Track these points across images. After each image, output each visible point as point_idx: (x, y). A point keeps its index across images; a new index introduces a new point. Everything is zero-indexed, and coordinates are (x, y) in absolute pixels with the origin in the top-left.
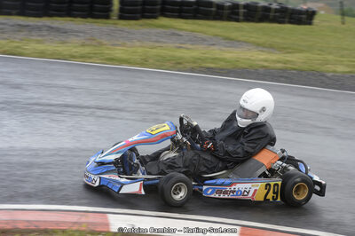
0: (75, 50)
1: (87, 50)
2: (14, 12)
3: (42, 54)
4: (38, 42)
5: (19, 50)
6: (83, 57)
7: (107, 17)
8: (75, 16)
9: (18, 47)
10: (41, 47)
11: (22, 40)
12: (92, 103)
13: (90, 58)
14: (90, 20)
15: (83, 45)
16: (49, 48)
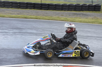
0: (90, 20)
1: (94, 20)
2: (73, 10)
3: (81, 22)
4: (80, 18)
5: (74, 21)
6: (92, 22)
7: (99, 11)
8: (90, 11)
9: (74, 20)
10: (80, 20)
11: (75, 18)
12: (96, 36)
13: (95, 22)
14: (94, 12)
15: (92, 19)
16: (83, 20)
